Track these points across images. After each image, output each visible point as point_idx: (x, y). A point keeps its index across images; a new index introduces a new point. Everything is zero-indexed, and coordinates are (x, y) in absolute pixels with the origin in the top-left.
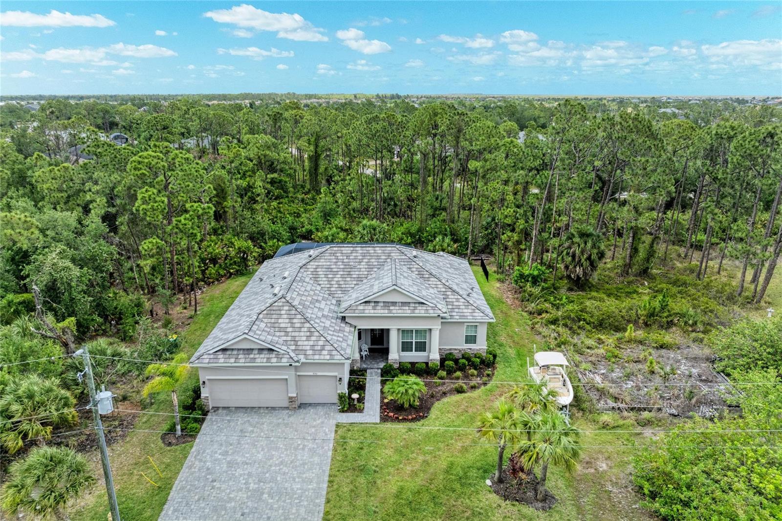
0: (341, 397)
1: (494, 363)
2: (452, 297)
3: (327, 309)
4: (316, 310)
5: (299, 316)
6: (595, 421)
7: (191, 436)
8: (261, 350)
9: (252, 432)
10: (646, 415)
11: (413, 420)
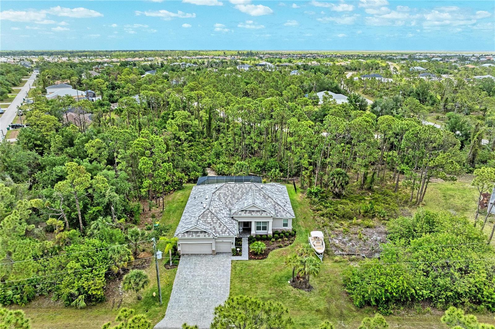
0: (233, 250)
1: (295, 235)
2: (277, 207)
3: (225, 214)
4: (221, 214)
5: (215, 218)
6: (333, 259)
7: (176, 265)
8: (201, 232)
9: (199, 264)
10: (353, 256)
11: (261, 259)
